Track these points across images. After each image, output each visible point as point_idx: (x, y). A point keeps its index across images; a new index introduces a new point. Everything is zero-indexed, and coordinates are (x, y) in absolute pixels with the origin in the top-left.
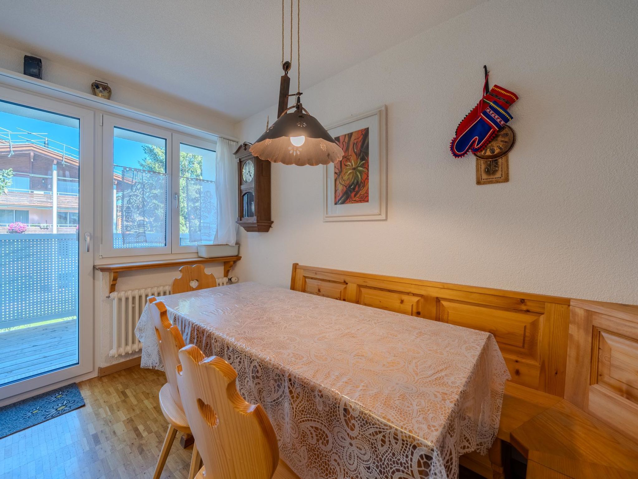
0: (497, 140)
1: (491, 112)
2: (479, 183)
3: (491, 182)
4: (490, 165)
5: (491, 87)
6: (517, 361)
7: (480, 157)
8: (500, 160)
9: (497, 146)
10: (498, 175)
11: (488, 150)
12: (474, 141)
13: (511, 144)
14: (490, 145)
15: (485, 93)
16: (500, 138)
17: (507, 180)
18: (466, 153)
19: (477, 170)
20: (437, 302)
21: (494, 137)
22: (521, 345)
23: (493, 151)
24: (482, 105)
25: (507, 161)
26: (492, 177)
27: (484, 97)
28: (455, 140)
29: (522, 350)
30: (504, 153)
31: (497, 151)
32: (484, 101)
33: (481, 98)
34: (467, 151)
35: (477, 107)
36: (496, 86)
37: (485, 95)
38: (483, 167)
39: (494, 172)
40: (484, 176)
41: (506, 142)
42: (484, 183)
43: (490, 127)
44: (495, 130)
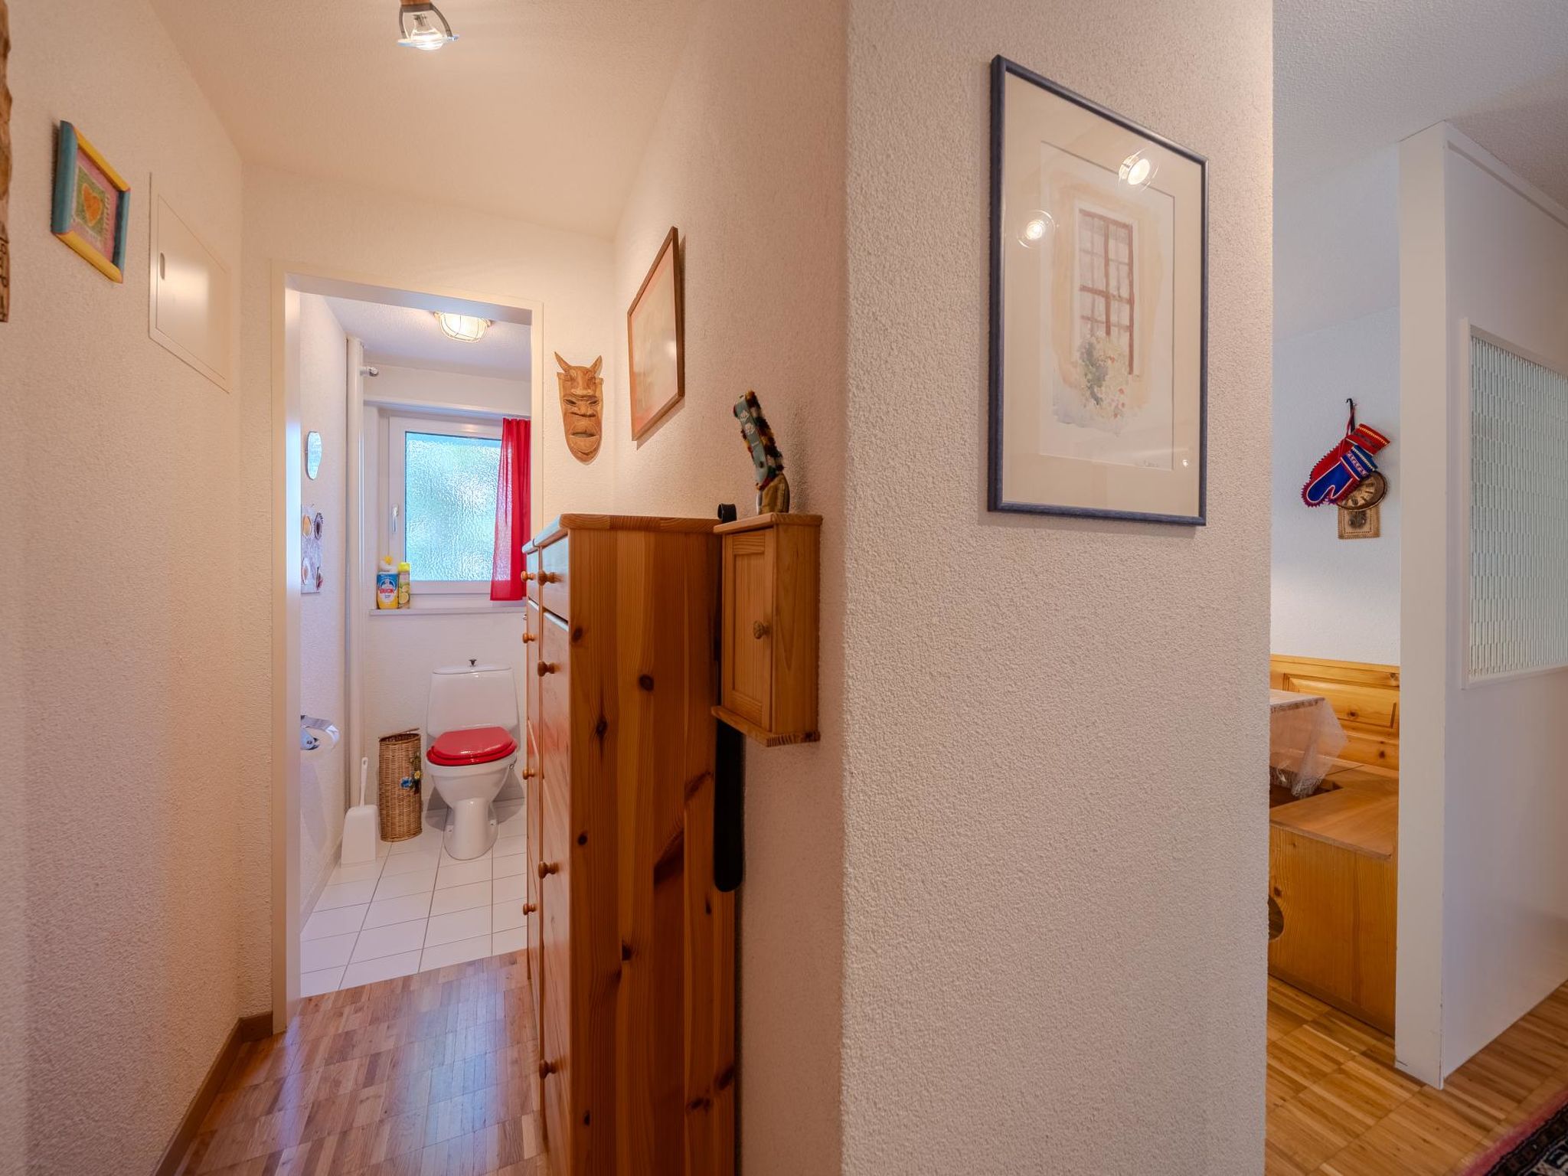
0: (1360, 490)
1: (1353, 458)
2: (1341, 537)
3: (1357, 537)
4: (1355, 517)
5: (1357, 426)
6: (1382, 743)
7: (1342, 507)
8: (1368, 512)
9: (1362, 496)
10: (1366, 528)
11: (1350, 500)
12: (1331, 490)
13: (1382, 493)
14: (1352, 494)
15: (1350, 431)
16: (1364, 488)
17: (1377, 534)
18: (1321, 502)
19: (1340, 522)
20: (1284, 679)
21: (1356, 486)
22: (1389, 724)
23: (1355, 502)
24: (1345, 446)
25: (1377, 513)
26: (1358, 531)
27: (1347, 436)
28: (1308, 485)
29: (1390, 730)
30: (1373, 502)
31: (1361, 502)
32: (1346, 441)
33: (1343, 437)
34: (1323, 500)
35: (1337, 448)
36: (1362, 425)
37: (1349, 434)
38: (1347, 518)
39: (1361, 526)
40: (1349, 529)
41: (1371, 493)
42: (1349, 538)
43: (1350, 476)
44: (1355, 480)
